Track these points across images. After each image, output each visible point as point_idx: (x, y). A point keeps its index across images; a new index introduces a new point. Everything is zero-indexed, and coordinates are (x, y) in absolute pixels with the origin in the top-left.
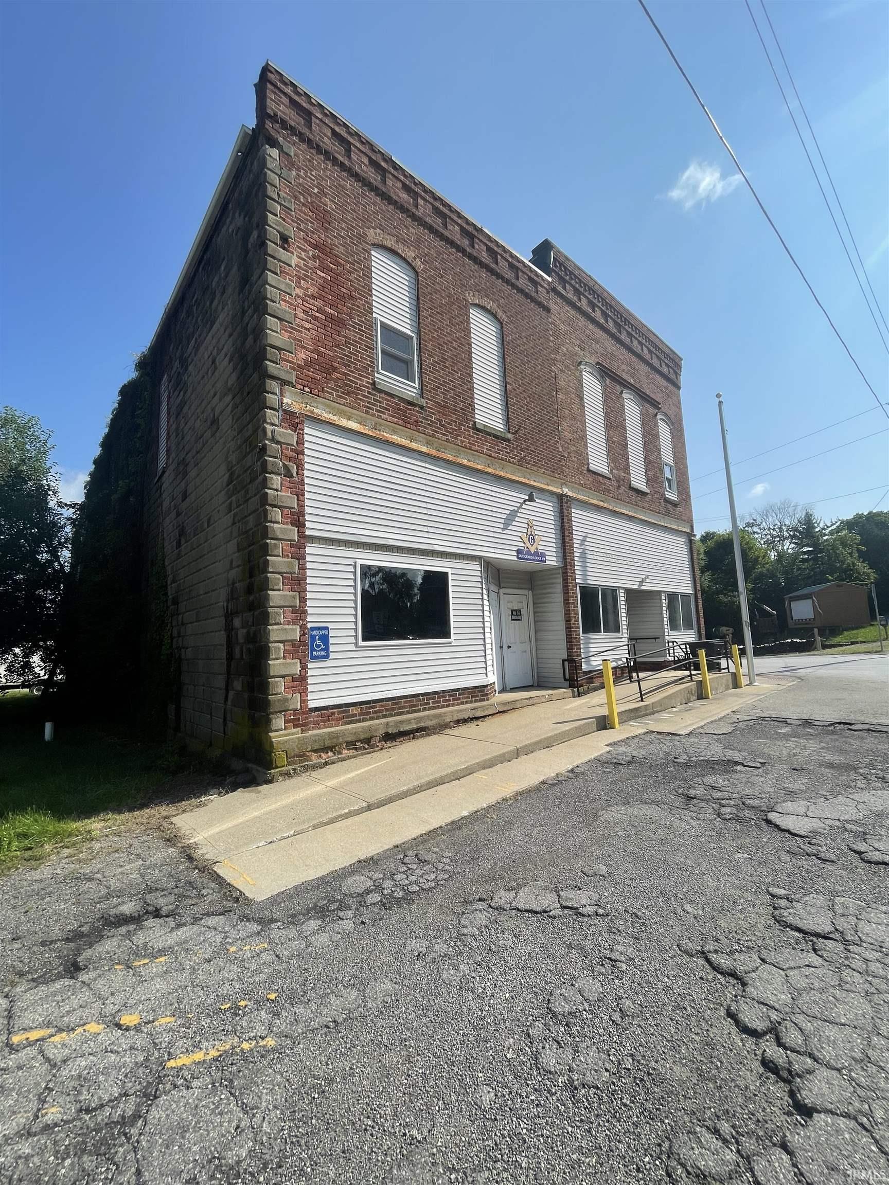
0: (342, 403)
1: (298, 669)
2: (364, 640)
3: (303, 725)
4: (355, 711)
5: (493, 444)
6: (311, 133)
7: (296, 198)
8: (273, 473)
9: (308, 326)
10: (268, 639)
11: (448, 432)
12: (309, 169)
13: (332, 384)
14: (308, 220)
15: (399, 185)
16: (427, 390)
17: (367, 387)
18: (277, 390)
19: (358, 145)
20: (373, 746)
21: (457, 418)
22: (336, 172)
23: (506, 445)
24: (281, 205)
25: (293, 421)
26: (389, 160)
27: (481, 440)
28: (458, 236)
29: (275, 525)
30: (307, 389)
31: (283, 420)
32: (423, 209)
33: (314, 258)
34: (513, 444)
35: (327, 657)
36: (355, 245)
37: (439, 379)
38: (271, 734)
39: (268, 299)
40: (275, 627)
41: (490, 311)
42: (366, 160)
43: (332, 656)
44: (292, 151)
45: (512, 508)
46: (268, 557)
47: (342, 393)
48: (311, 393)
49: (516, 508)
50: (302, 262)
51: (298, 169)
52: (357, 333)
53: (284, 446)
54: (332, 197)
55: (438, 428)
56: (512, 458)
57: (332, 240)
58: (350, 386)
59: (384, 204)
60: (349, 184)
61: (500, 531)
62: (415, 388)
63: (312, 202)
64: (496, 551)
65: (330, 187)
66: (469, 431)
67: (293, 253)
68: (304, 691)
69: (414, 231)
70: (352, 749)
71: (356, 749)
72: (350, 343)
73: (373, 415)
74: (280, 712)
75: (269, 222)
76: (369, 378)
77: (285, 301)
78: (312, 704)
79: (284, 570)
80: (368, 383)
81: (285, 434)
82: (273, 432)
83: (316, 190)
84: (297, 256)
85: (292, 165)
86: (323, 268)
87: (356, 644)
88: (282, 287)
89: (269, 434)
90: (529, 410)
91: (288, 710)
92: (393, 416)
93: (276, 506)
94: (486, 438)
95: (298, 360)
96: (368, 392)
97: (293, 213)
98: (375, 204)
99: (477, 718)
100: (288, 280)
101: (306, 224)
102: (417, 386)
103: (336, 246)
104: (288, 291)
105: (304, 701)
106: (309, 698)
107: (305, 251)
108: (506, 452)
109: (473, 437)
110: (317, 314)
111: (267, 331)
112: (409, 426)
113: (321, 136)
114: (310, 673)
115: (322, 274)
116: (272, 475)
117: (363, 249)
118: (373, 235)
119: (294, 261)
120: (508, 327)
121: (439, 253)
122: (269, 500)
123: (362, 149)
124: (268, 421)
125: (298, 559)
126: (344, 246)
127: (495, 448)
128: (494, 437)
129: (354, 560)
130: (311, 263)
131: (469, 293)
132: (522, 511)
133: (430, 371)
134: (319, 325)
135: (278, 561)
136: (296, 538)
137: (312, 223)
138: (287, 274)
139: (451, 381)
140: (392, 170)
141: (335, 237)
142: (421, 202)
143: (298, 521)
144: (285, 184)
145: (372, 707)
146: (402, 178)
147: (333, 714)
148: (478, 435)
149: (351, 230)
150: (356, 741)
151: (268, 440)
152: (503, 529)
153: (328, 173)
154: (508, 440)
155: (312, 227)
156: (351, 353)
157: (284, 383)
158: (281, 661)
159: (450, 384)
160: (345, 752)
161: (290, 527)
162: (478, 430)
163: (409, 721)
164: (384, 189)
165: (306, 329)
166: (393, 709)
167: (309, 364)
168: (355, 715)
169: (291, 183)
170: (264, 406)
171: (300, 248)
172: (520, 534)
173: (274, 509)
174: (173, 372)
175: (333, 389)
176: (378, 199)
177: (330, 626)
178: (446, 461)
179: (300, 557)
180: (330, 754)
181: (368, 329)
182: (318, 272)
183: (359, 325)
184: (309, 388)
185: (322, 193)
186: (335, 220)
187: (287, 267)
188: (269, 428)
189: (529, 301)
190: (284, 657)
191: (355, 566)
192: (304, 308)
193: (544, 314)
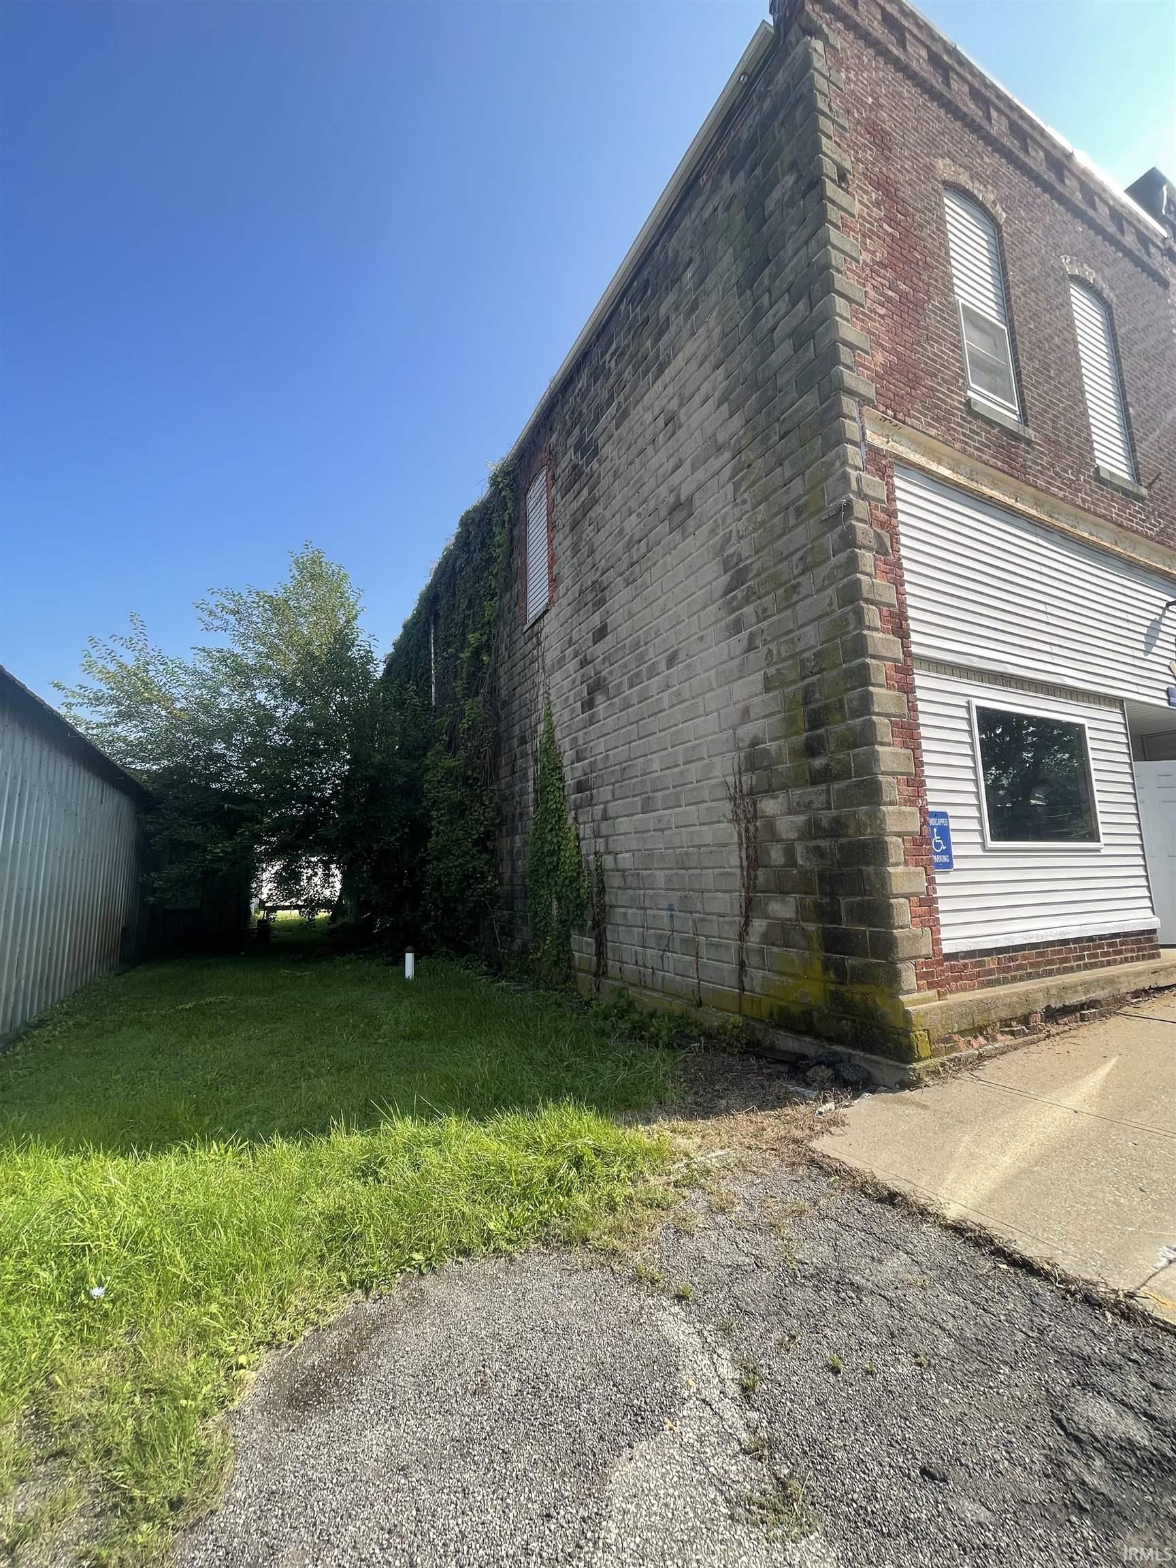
0: (933, 434)
1: (922, 885)
2: (993, 839)
3: (939, 985)
4: (991, 963)
5: (1122, 505)
6: (858, 15)
7: (848, 112)
8: (864, 547)
9: (882, 311)
10: (884, 830)
11: (1065, 484)
12: (860, 70)
13: (918, 406)
14: (866, 146)
15: (966, 89)
16: (1032, 416)
17: (960, 410)
18: (855, 414)
19: (915, 31)
20: (1034, 1030)
21: (1074, 462)
22: (890, 74)
23: (1140, 507)
24: (834, 122)
25: (881, 463)
26: (953, 52)
27: (1106, 497)
28: (1044, 167)
29: (875, 634)
30: (890, 412)
31: (868, 461)
32: (998, 127)
33: (878, 204)
34: (1148, 506)
35: (949, 865)
36: (923, 182)
37: (1044, 398)
38: (903, 998)
39: (832, 267)
40: (890, 808)
41: (1093, 286)
42: (924, 53)
43: (957, 864)
44: (837, 42)
45: (1153, 617)
46: (871, 688)
47: (932, 418)
48: (895, 418)
49: (1158, 617)
50: (866, 210)
51: (848, 69)
52: (939, 322)
53: (873, 503)
54: (890, 110)
55: (1052, 478)
56: (1150, 529)
57: (896, 175)
58: (940, 408)
59: (950, 119)
60: (907, 90)
61: (1141, 655)
62: (1014, 412)
63: (867, 119)
64: (1142, 690)
65: (885, 95)
66: (1089, 483)
67: (853, 196)
68: (934, 925)
69: (990, 161)
70: (1007, 1033)
71: (1012, 1033)
72: (932, 339)
73: (971, 456)
74: (910, 958)
75: (824, 149)
76: (960, 396)
77: (851, 271)
78: (947, 948)
79: (892, 711)
80: (960, 402)
81: (873, 485)
82: (859, 479)
83: (870, 100)
84: (859, 201)
85: (840, 63)
86: (891, 221)
87: (983, 845)
88: (847, 248)
89: (854, 486)
90: (1161, 449)
91: (920, 957)
92: (996, 458)
93: (871, 602)
94: (1112, 496)
95: (875, 365)
96: (962, 418)
97: (848, 135)
98: (938, 119)
99: (1160, 990)
100: (851, 239)
101: (864, 151)
102: (1017, 409)
103: (902, 185)
104: (854, 254)
105: (937, 942)
106: (942, 936)
107: (866, 192)
108: (1141, 519)
109: (1096, 493)
110: (890, 293)
111: (837, 318)
112: (1016, 473)
113: (870, 20)
114: (941, 892)
115: (890, 230)
116: (863, 551)
117: (933, 189)
118: (945, 168)
119: (857, 208)
120: (1118, 312)
121: (1023, 196)
122: (864, 591)
123: (920, 36)
124: (851, 462)
125: (907, 693)
126: (910, 185)
127: (1125, 513)
128: (1124, 494)
129: (967, 699)
130: (876, 213)
131: (1066, 259)
132: (1165, 621)
133: (1032, 385)
134: (893, 309)
135: (883, 697)
136: (901, 656)
137: (871, 149)
138: (851, 229)
139: (1060, 401)
140: (956, 66)
141: (899, 171)
142: (994, 114)
143: (899, 626)
144: (835, 92)
145: (1012, 959)
146: (969, 77)
147: (965, 966)
148: (1103, 490)
149: (916, 159)
150: (1011, 1019)
151: (853, 492)
152: (1146, 652)
153: (881, 74)
154: (1140, 498)
155: (871, 156)
156: (935, 354)
157: (864, 401)
158: (901, 868)
159: (1058, 406)
160: (1004, 1040)
161: (891, 637)
162: (1102, 481)
163: (1073, 988)
164: (949, 96)
165: (880, 316)
166: (1038, 964)
167: (889, 369)
168: (991, 972)
169: (841, 90)
170: (841, 439)
171: (861, 189)
172: (1167, 662)
173: (870, 606)
174: (559, 471)
175: (920, 412)
176: (942, 113)
177: (950, 811)
178: (1063, 533)
179: (908, 689)
180: (981, 1040)
181: (952, 317)
182: (886, 226)
183: (940, 309)
184: (893, 410)
185: (878, 105)
186: (896, 145)
187: (850, 219)
188: (853, 474)
189: (1139, 269)
190: (906, 863)
191: (968, 709)
192: (875, 283)
193: (1160, 290)
